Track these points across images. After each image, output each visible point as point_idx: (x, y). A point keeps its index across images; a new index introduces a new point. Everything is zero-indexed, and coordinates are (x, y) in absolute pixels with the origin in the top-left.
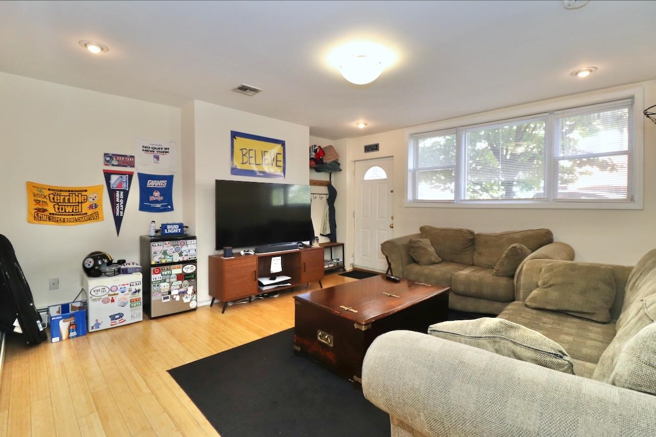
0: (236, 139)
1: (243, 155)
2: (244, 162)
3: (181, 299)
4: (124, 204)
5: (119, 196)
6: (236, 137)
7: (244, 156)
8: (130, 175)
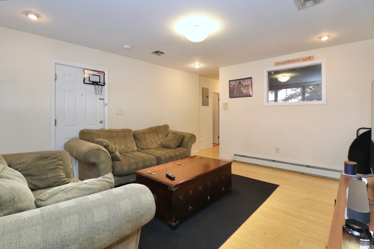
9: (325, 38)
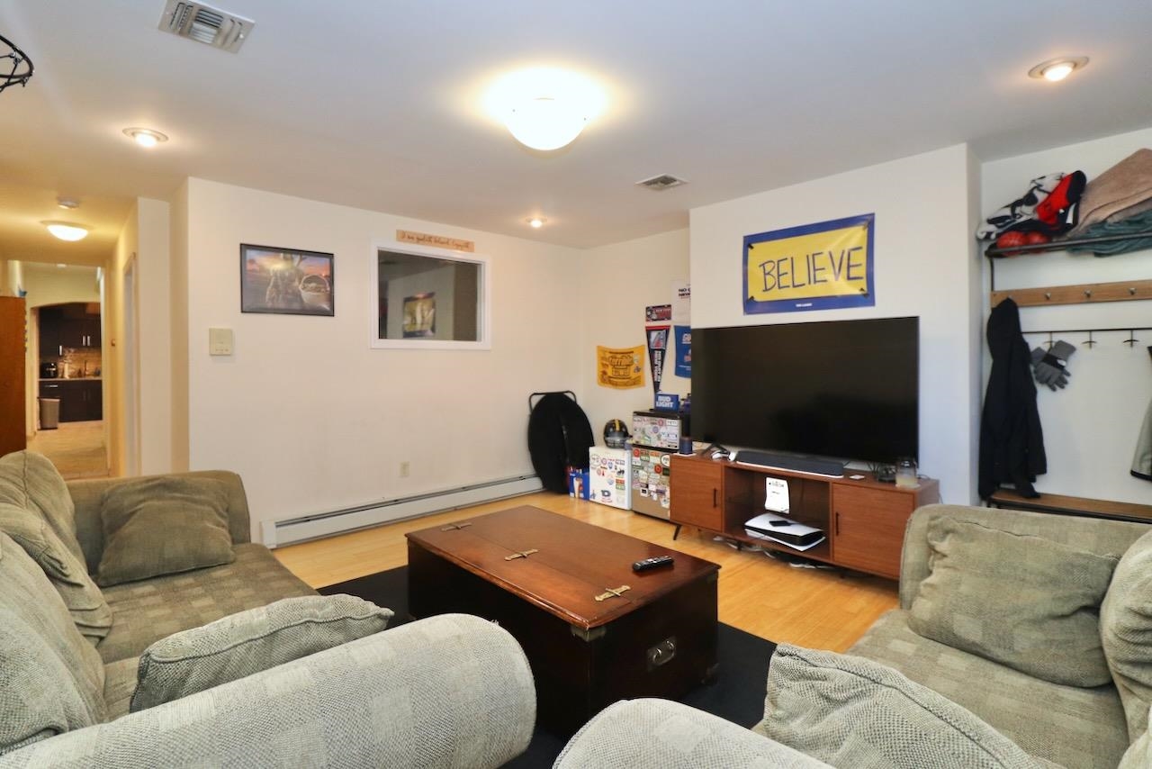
0: (752, 248)
1: (765, 274)
2: (768, 287)
3: (658, 501)
4: (662, 367)
5: (658, 355)
6: (753, 245)
7: (768, 277)
8: (667, 329)
9: (536, 223)
